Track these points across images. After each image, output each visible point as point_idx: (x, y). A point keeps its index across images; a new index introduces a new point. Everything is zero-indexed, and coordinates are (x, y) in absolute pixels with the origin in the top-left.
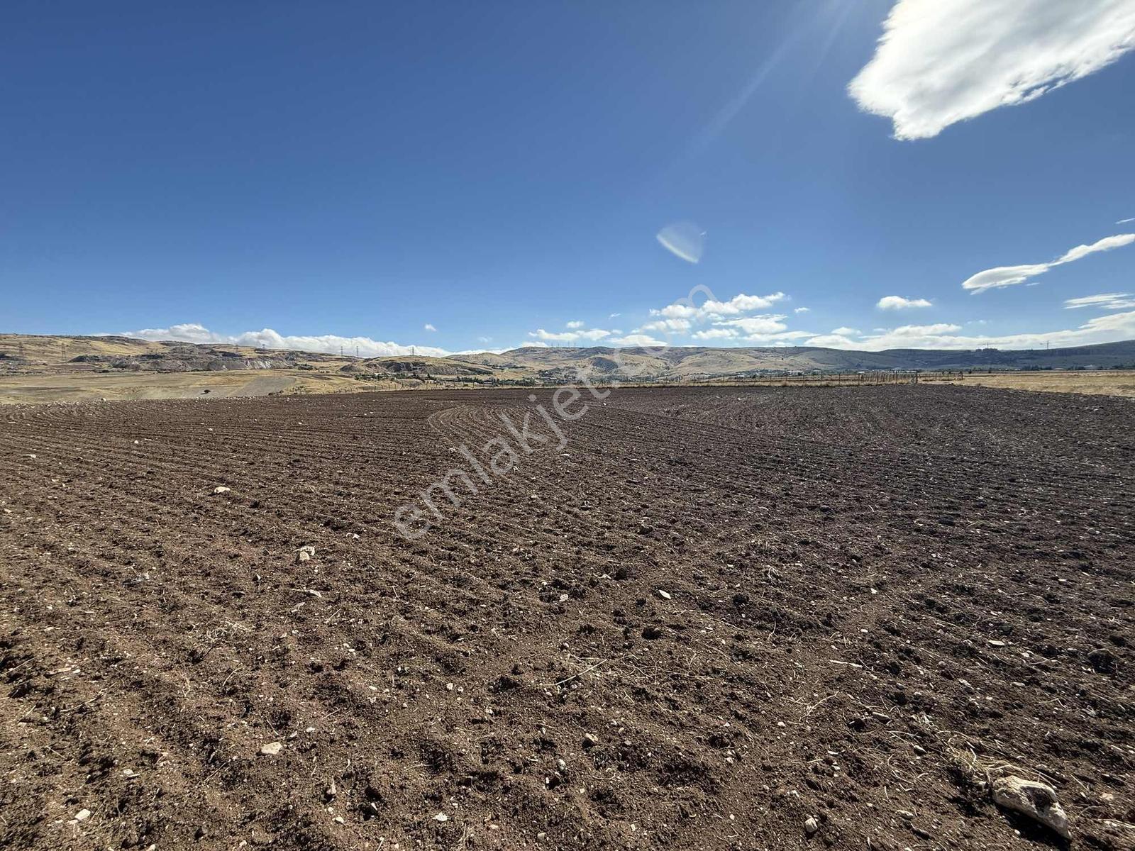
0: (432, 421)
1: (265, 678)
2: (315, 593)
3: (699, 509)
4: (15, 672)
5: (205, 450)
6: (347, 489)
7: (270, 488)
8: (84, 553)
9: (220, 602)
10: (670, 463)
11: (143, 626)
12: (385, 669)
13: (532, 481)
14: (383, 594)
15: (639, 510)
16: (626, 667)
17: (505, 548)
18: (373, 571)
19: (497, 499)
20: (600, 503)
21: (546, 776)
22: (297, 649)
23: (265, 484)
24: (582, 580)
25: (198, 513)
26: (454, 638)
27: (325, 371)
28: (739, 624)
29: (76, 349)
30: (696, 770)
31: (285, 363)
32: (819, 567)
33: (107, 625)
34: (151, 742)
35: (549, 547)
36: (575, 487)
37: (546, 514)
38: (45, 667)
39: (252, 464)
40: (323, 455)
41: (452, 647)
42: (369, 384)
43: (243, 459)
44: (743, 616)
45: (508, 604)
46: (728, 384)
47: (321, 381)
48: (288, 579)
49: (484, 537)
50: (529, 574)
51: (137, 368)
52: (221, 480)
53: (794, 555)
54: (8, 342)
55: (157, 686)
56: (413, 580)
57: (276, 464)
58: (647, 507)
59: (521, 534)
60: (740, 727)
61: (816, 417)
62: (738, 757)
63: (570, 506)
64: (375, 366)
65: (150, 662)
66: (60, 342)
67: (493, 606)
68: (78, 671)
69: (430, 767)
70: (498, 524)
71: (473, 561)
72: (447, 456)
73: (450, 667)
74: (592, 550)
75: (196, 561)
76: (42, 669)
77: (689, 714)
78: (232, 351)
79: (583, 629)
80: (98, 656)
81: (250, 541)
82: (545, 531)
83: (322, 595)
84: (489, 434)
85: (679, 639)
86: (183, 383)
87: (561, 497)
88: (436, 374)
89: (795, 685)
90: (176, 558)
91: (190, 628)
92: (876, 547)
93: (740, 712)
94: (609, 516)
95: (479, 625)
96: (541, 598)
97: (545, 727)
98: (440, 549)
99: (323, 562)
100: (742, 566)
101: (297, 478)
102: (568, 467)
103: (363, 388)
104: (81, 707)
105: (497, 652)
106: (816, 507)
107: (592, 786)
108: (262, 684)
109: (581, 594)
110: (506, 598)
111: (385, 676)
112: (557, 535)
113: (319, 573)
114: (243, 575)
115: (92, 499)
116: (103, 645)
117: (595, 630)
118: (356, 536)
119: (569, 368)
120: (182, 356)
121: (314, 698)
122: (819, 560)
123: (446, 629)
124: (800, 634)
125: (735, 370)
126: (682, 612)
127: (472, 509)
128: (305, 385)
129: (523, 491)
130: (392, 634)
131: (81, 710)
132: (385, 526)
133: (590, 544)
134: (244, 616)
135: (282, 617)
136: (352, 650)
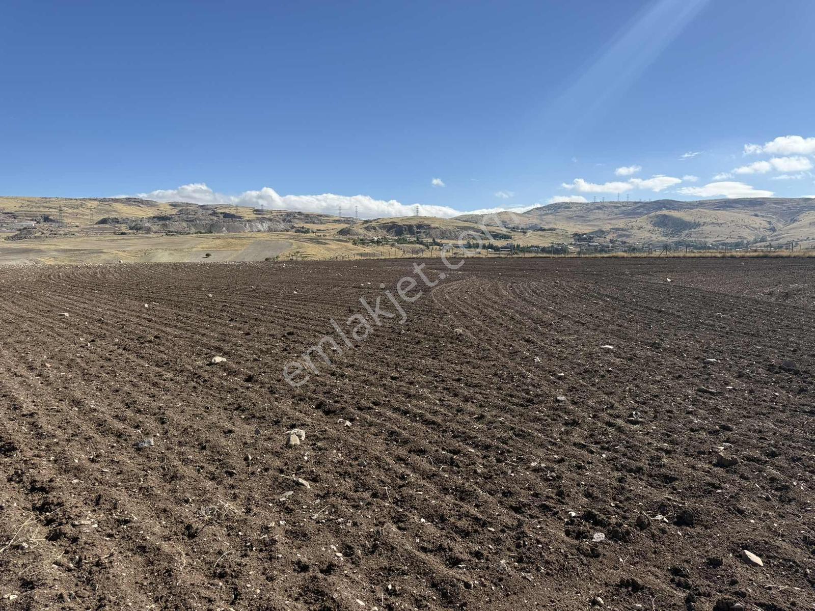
0: (436, 295)
1: (253, 567)
2: (304, 482)
4: (50, 517)
5: (205, 317)
6: (341, 369)
7: (264, 361)
8: (103, 413)
9: (213, 479)
10: (770, 368)
11: (147, 491)
12: (374, 584)
13: (560, 378)
14: (375, 495)
15: (716, 432)
17: (520, 460)
18: (365, 466)
19: (512, 396)
20: (655, 417)
22: (284, 542)
23: (259, 357)
24: (625, 518)
25: (196, 382)
26: (454, 562)
27: (322, 235)
29: (100, 211)
31: (282, 226)
33: (119, 486)
35: (580, 467)
36: (620, 391)
37: (577, 423)
38: (72, 516)
39: (248, 334)
40: (318, 328)
41: (451, 572)
43: (240, 329)
45: (523, 532)
47: (317, 246)
48: (278, 463)
49: (495, 443)
50: (552, 498)
51: (148, 230)
52: (219, 350)
54: (51, 205)
55: (158, 555)
56: (408, 484)
57: (270, 335)
58: (730, 429)
59: (542, 445)
63: (611, 415)
64: (374, 228)
65: (154, 529)
66: (89, 205)
67: (503, 531)
68: (96, 526)
70: (512, 429)
71: (479, 471)
72: (452, 338)
73: (449, 598)
74: (641, 480)
75: (194, 432)
76: (70, 518)
78: (232, 212)
79: (624, 584)
80: (112, 514)
81: (243, 417)
82: (575, 444)
83: (311, 486)
84: (505, 314)
86: (187, 246)
87: (599, 403)
88: (443, 238)
90: (177, 426)
91: (187, 501)
94: (669, 436)
95: (485, 553)
96: (568, 533)
98: (440, 450)
99: (313, 449)
101: (289, 353)
102: (610, 364)
103: (361, 255)
104: (98, 561)
105: (506, 590)
108: (250, 573)
109: (624, 536)
110: (520, 524)
111: (373, 592)
112: (592, 452)
113: (308, 461)
114: (235, 453)
115: (110, 360)
116: (115, 504)
117: (643, 589)
118: (348, 423)
119: (617, 229)
120: (187, 218)
121: (299, 599)
123: (444, 550)
126: (782, 588)
127: (481, 406)
128: (301, 250)
129: (546, 389)
130: (383, 544)
131: (98, 564)
132: (379, 415)
133: (639, 470)
134: (235, 497)
135: (271, 505)
136: (339, 554)
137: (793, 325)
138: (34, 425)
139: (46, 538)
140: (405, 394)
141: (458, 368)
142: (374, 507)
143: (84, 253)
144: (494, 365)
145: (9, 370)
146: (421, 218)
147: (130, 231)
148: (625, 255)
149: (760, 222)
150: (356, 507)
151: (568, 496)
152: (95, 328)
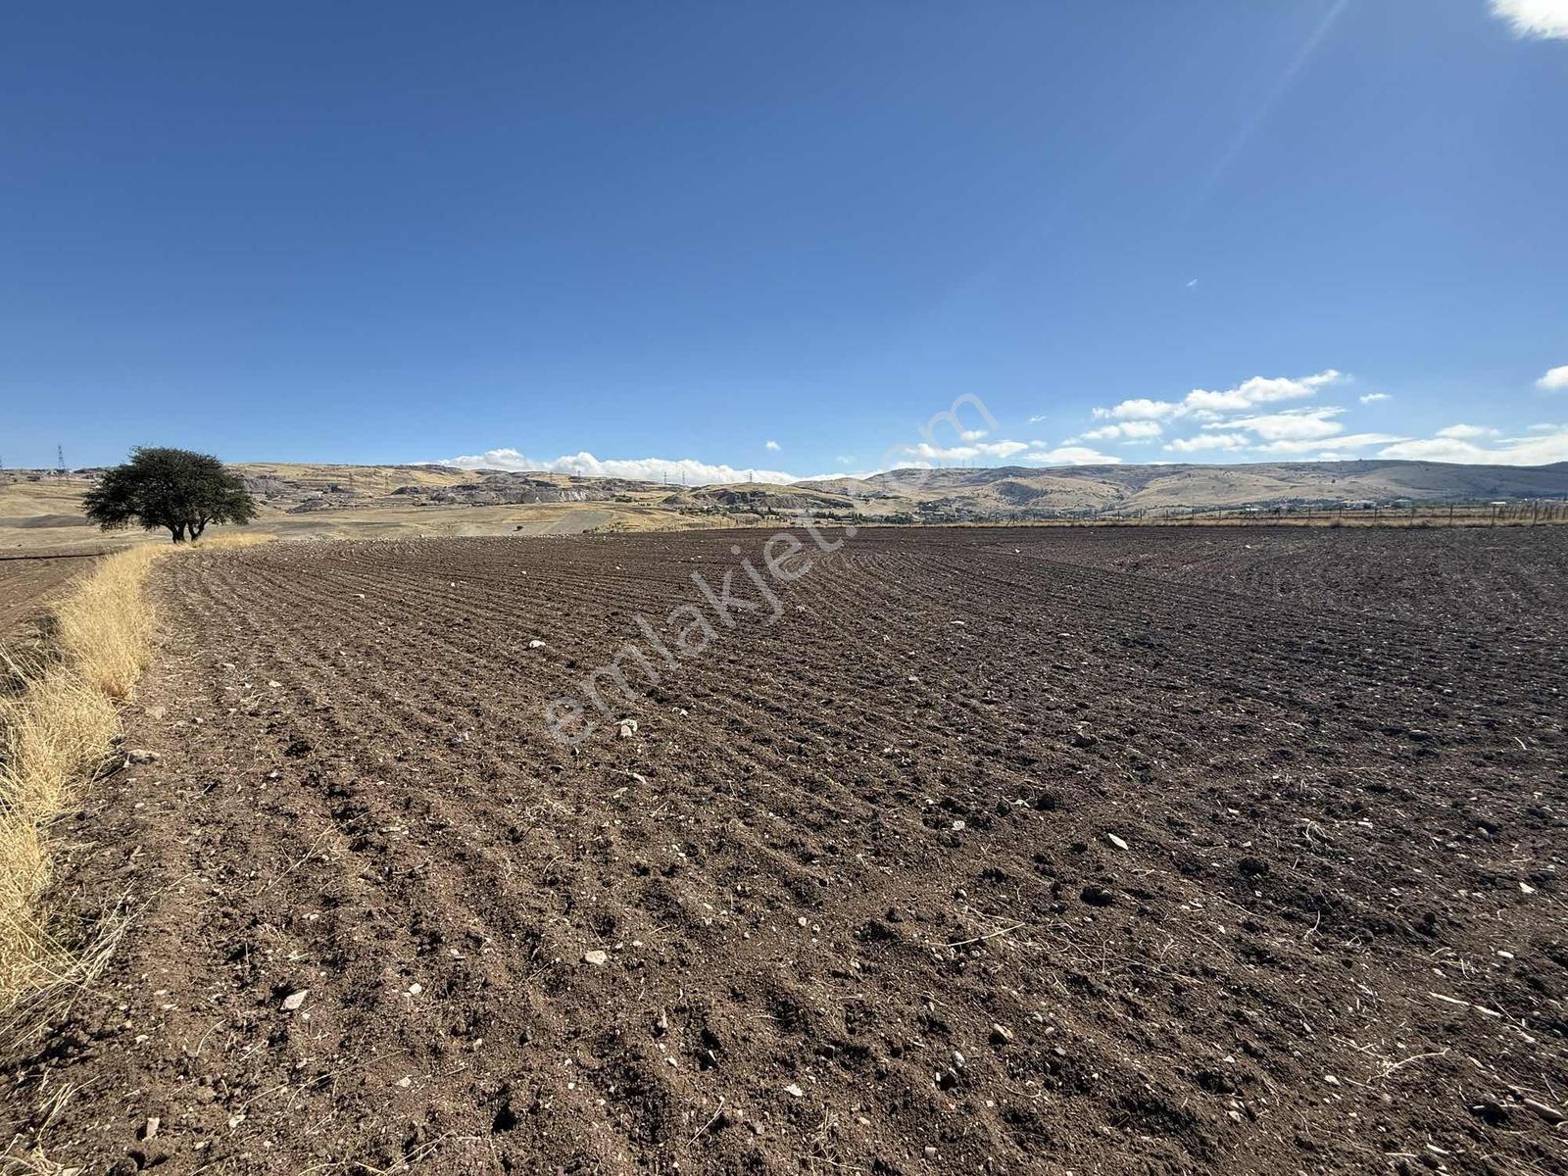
1: (587, 874)
2: (639, 777)
3: (1177, 717)
4: (353, 824)
5: (519, 597)
7: (586, 644)
8: (408, 705)
9: (537, 776)
10: (1125, 643)
11: (464, 792)
12: (721, 885)
13: (910, 657)
14: (717, 790)
15: (1073, 711)
16: (1055, 940)
17: (872, 746)
18: (705, 759)
19: (861, 678)
20: (1011, 696)
21: (936, 1070)
22: (620, 844)
23: (581, 640)
24: (985, 804)
25: (513, 669)
26: (807, 859)
27: (646, 504)
28: (1251, 906)
29: (396, 480)
30: (1175, 1117)
31: (601, 494)
32: (1408, 833)
33: (431, 787)
34: (476, 924)
35: (935, 752)
36: (973, 669)
37: (931, 705)
38: (378, 823)
39: (568, 615)
41: (805, 870)
42: (697, 520)
43: (558, 609)
44: (1258, 894)
45: (878, 823)
46: (1228, 522)
47: (640, 516)
48: (609, 757)
49: (845, 729)
50: (907, 785)
51: (453, 501)
52: (536, 633)
53: (1356, 807)
54: (340, 474)
55: (479, 862)
56: (753, 776)
57: (592, 616)
58: (1087, 707)
59: (895, 730)
60: (1252, 1066)
61: (1400, 580)
62: (1249, 1114)
63: (965, 695)
64: (704, 496)
65: (474, 834)
66: (384, 473)
67: (857, 823)
68: (407, 832)
69: (779, 1022)
70: (863, 713)
71: (830, 760)
72: (794, 615)
73: (803, 897)
74: (999, 763)
75: (514, 725)
76: (376, 824)
77: (1162, 1030)
78: (546, 479)
79: (987, 874)
80: (424, 819)
82: (929, 727)
83: (647, 781)
84: (850, 590)
85: (1142, 912)
86: (496, 518)
87: (953, 682)
88: (779, 507)
89: (1359, 1021)
90: (494, 718)
91: (509, 802)
92: (1531, 812)
93: (1252, 1045)
94: (1026, 716)
95: (840, 847)
96: (925, 822)
97: (934, 1002)
98: (787, 739)
99: (647, 741)
100: (1254, 815)
101: (614, 635)
102: (962, 641)
103: (689, 525)
104: (411, 872)
105: (864, 886)
106: (1400, 731)
107: (1005, 1101)
108: (585, 879)
109: (985, 824)
110: (876, 815)
111: (722, 894)
112: (947, 735)
113: (642, 754)
114: (561, 747)
115: (414, 646)
116: (428, 807)
117: (1006, 878)
118: (684, 712)
119: (963, 497)
120: (496, 486)
121: (640, 905)
122: (1407, 821)
123: (796, 845)
124: (1368, 940)
125: (1238, 500)
126: (1148, 872)
127: (828, 690)
128: (622, 521)
129: (896, 670)
130: (729, 841)
131: (411, 876)
132: (718, 702)
133: (997, 752)
134: (563, 795)
135: (604, 803)
136: (683, 855)
137: (1145, 597)
138: (330, 722)
139: (350, 848)
140: (745, 679)
141: (802, 649)
142: (718, 803)
143: (378, 527)
144: (841, 645)
145: (298, 659)
146: (755, 484)
147: (432, 502)
148: (972, 525)
149: (1108, 490)
150: (698, 803)
151: (924, 782)
152: (395, 611)
